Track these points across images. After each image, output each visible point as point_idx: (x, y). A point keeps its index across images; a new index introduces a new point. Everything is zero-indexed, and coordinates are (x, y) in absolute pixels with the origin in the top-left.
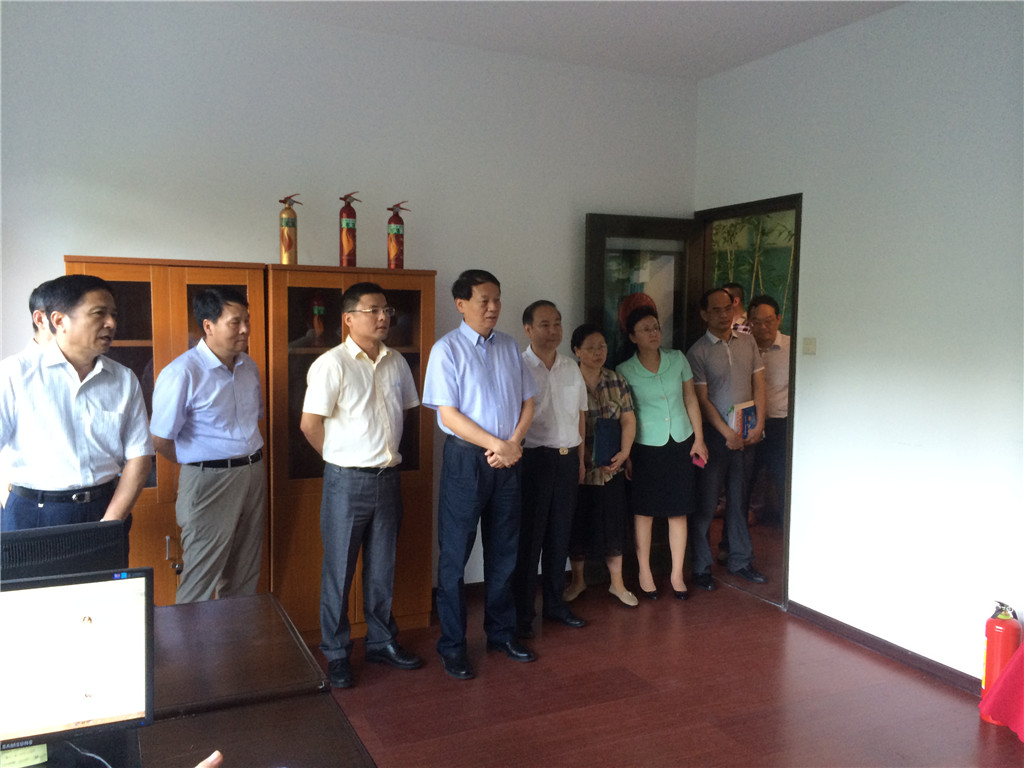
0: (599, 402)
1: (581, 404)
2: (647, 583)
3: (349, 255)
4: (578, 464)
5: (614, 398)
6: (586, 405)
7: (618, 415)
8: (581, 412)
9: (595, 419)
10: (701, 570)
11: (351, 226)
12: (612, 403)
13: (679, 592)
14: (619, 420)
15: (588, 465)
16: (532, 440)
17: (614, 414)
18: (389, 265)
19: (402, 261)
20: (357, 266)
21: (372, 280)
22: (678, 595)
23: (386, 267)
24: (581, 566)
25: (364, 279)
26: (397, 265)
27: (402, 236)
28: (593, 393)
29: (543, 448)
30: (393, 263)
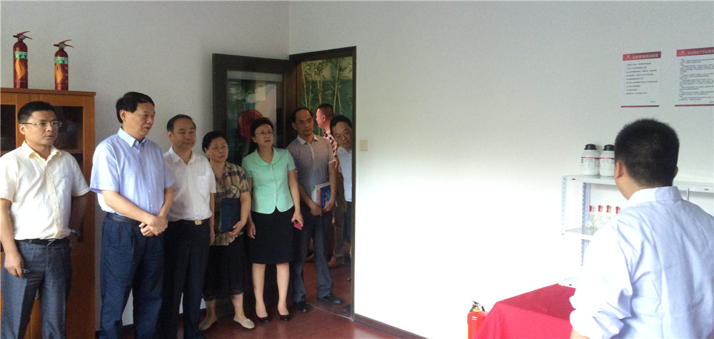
0: (224, 187)
1: (211, 188)
2: (261, 311)
3: (22, 79)
4: (209, 232)
5: (234, 184)
6: (215, 189)
7: (238, 196)
8: (211, 194)
9: (221, 199)
10: (299, 299)
11: (23, 57)
12: (233, 187)
13: (283, 316)
14: (239, 199)
15: (216, 231)
16: (174, 216)
17: (235, 195)
18: (56, 87)
19: (67, 84)
20: (29, 87)
21: (42, 98)
22: (283, 318)
23: (53, 88)
24: (213, 303)
25: (35, 99)
26: (62, 88)
27: (67, 65)
28: (220, 180)
29: (182, 221)
30: (59, 86)
